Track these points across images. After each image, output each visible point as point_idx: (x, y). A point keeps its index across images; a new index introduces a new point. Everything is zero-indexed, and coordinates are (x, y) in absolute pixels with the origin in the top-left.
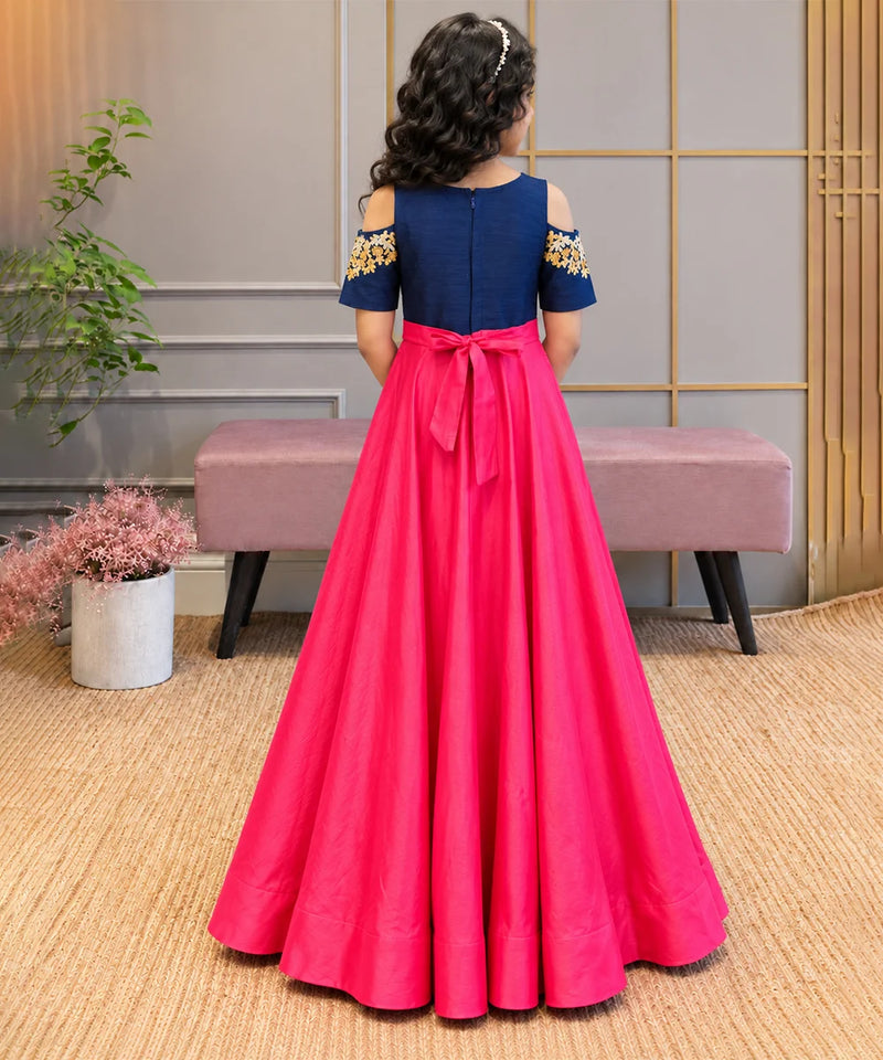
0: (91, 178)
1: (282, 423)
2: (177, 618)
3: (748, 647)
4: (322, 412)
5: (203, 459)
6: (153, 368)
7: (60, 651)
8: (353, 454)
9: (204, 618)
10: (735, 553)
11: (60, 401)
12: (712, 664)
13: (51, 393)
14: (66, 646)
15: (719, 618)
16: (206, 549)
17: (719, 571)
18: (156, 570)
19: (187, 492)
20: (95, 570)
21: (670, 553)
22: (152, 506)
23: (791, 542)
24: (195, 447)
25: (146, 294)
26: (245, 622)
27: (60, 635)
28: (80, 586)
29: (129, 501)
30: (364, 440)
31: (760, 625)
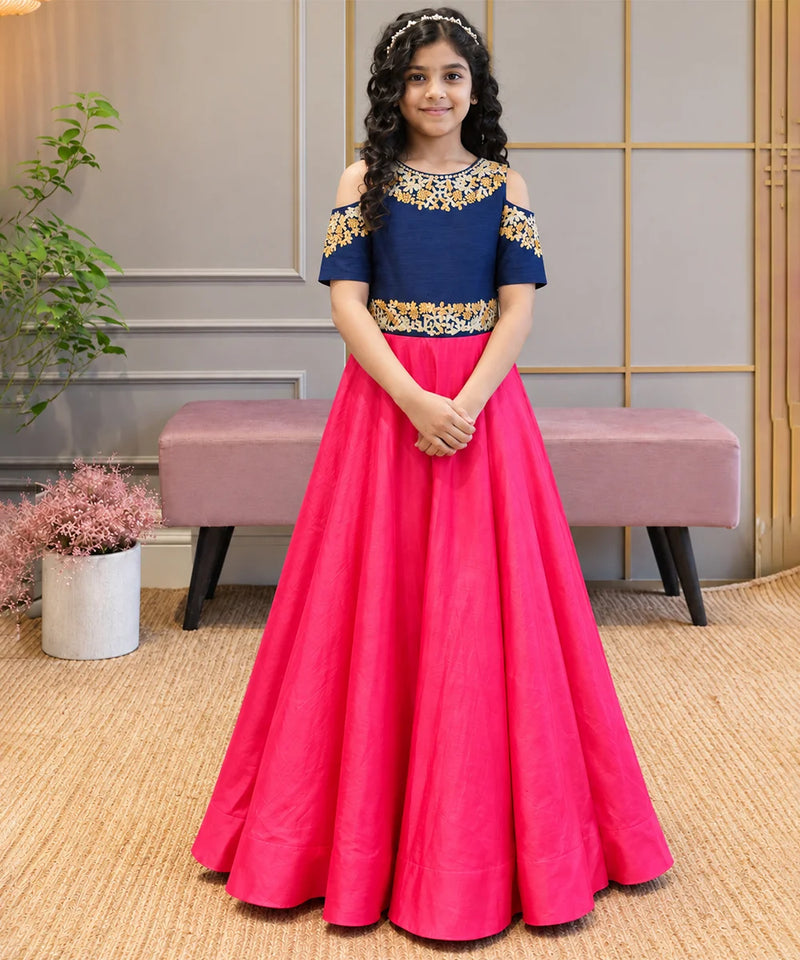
0: (62, 168)
1: (246, 403)
2: (144, 591)
3: (698, 618)
4: (284, 393)
5: (167, 438)
6: (120, 351)
7: (32, 623)
8: (315, 433)
9: (169, 592)
10: (686, 529)
11: (29, 383)
12: (661, 633)
13: (22, 375)
14: (36, 619)
15: (671, 591)
16: (170, 524)
17: (670, 545)
18: (122, 545)
19: (153, 469)
20: (64, 543)
21: (624, 529)
22: (119, 483)
23: (739, 518)
24: (160, 427)
25: (115, 280)
26: (210, 594)
27: (31, 607)
28: (50, 560)
29: (96, 479)
30: (326, 420)
31: (709, 597)
